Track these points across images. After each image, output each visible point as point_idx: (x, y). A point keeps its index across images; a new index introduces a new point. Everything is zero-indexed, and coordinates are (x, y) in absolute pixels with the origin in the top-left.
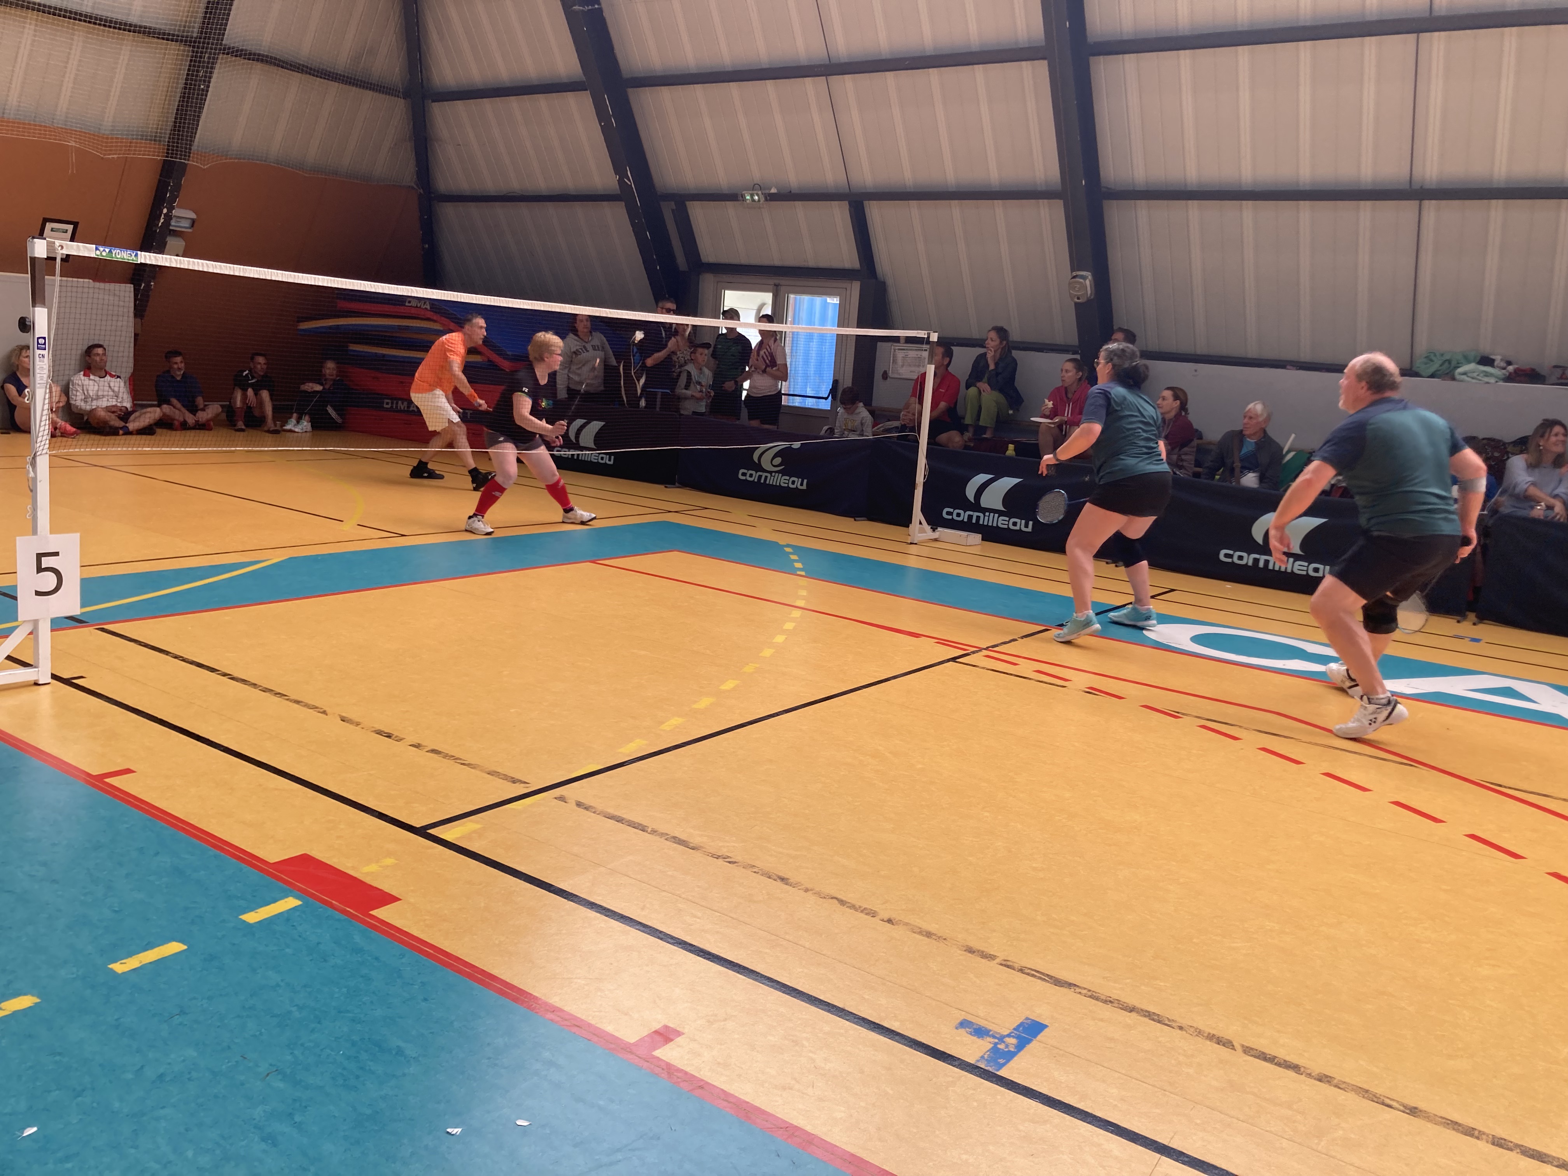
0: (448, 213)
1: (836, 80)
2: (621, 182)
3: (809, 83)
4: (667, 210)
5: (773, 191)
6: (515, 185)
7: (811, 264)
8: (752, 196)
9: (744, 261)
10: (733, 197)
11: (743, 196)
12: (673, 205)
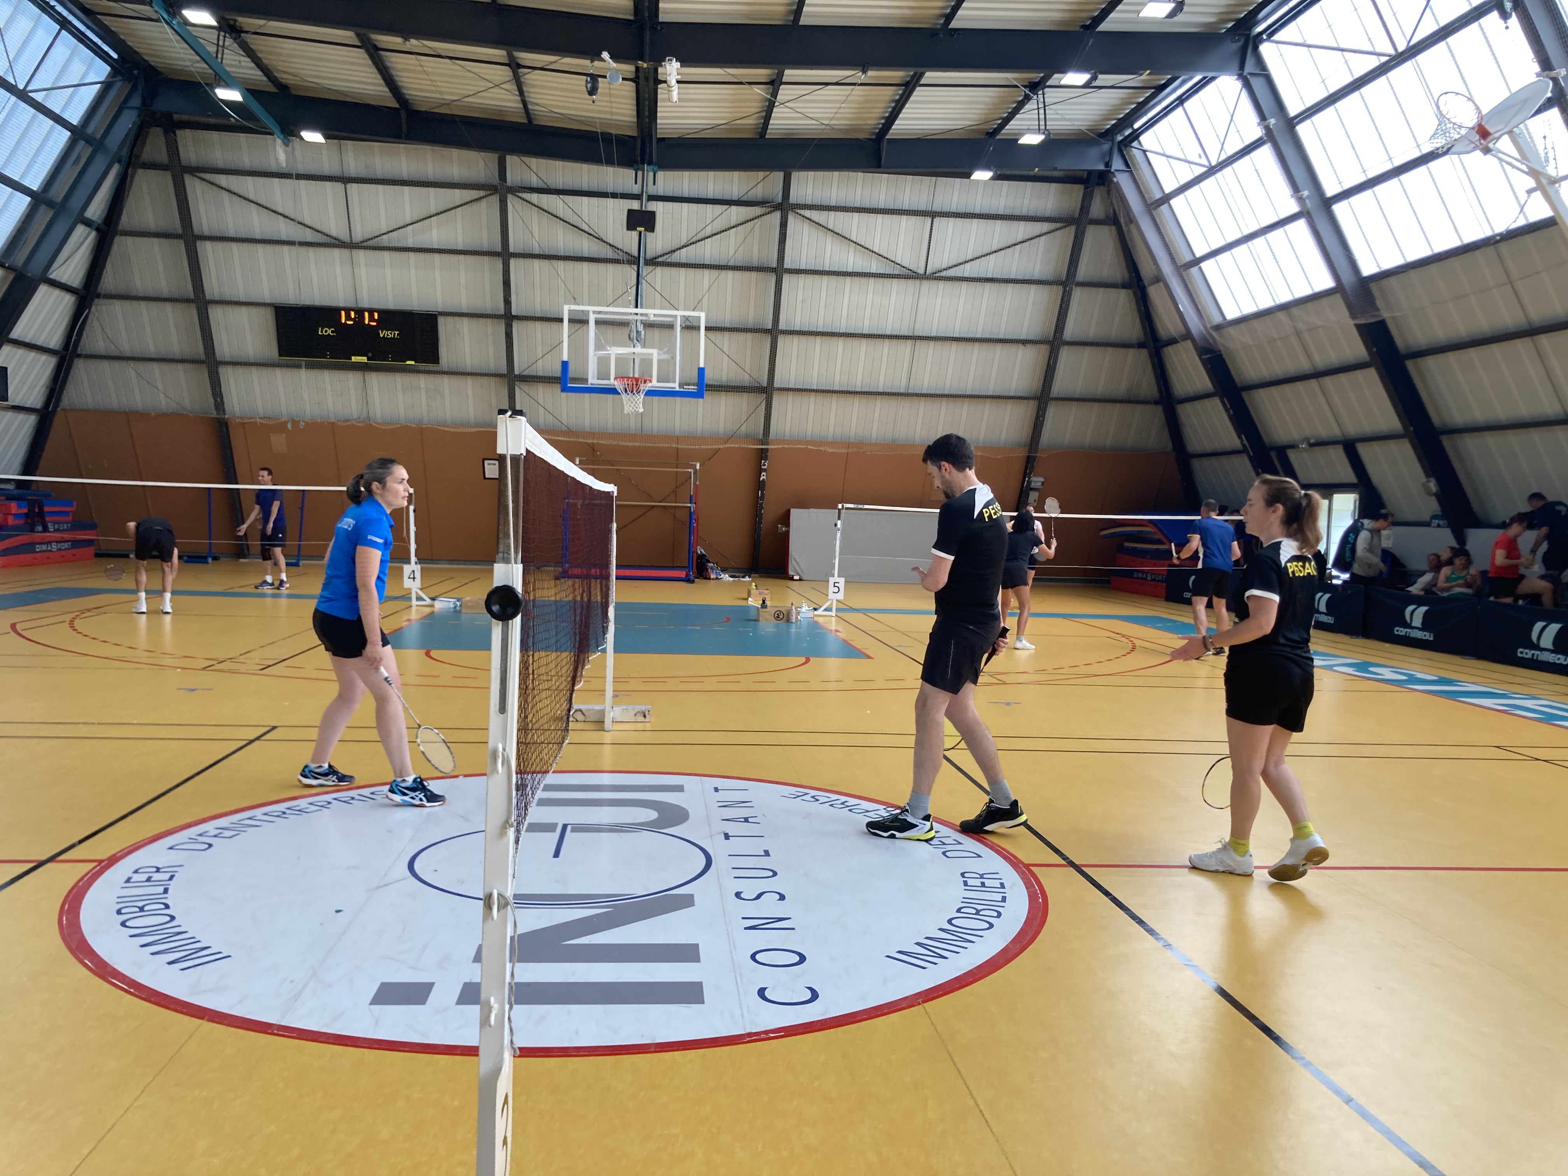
0: (1196, 464)
1: (1322, 380)
2: (1244, 444)
4: (1274, 454)
5: (1312, 441)
8: (1304, 445)
9: (1315, 481)
11: (1298, 447)
12: (1276, 453)
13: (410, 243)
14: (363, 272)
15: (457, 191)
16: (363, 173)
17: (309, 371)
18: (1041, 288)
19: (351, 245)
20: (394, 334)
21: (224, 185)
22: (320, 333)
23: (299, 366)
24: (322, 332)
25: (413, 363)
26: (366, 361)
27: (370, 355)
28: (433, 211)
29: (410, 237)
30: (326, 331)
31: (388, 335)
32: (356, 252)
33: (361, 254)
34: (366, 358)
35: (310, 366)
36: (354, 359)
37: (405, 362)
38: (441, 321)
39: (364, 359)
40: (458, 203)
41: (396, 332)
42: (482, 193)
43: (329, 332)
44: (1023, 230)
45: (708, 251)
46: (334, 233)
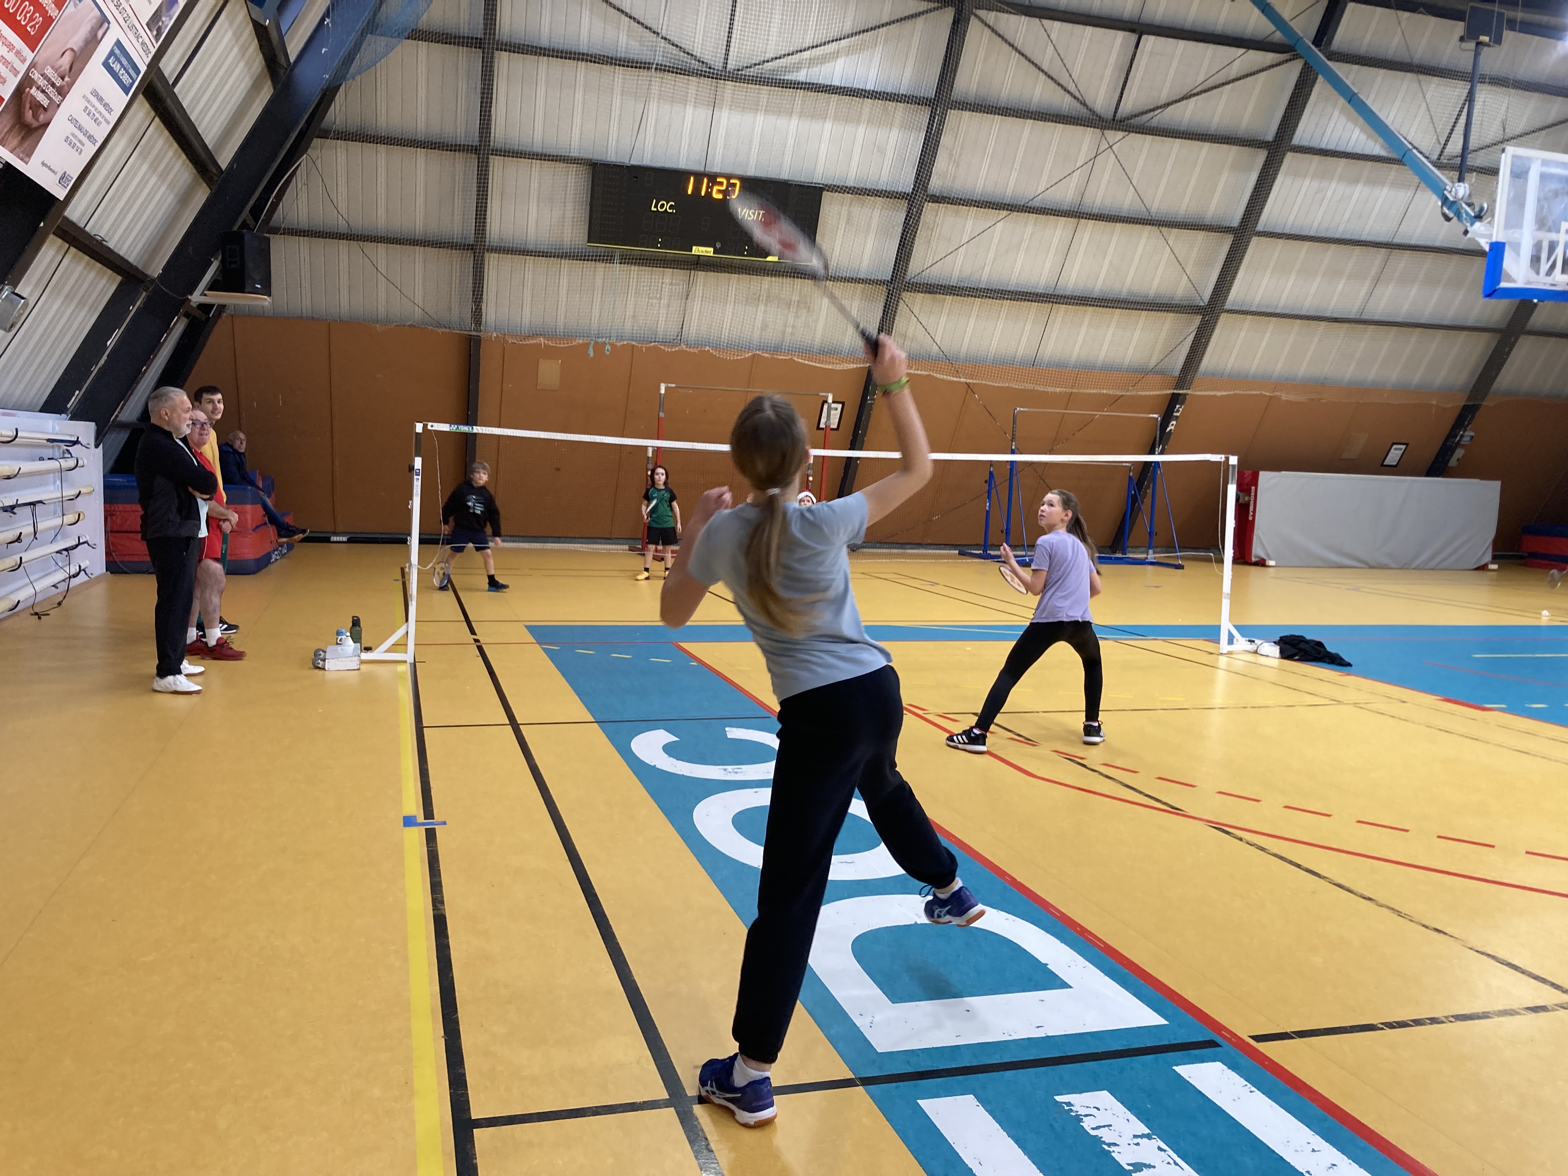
13: (802, 78)
14: (725, 118)
17: (625, 267)
19: (724, 74)
22: (653, 209)
23: (608, 258)
24: (656, 206)
25: (776, 259)
26: (712, 254)
27: (718, 245)
28: (848, 30)
29: (804, 69)
30: (662, 206)
31: (749, 215)
32: (722, 86)
33: (729, 90)
34: (712, 249)
35: (626, 259)
36: (697, 250)
37: (766, 258)
38: (827, 199)
39: (708, 251)
40: (885, 19)
42: (922, 6)
43: (667, 207)
46: (697, 53)
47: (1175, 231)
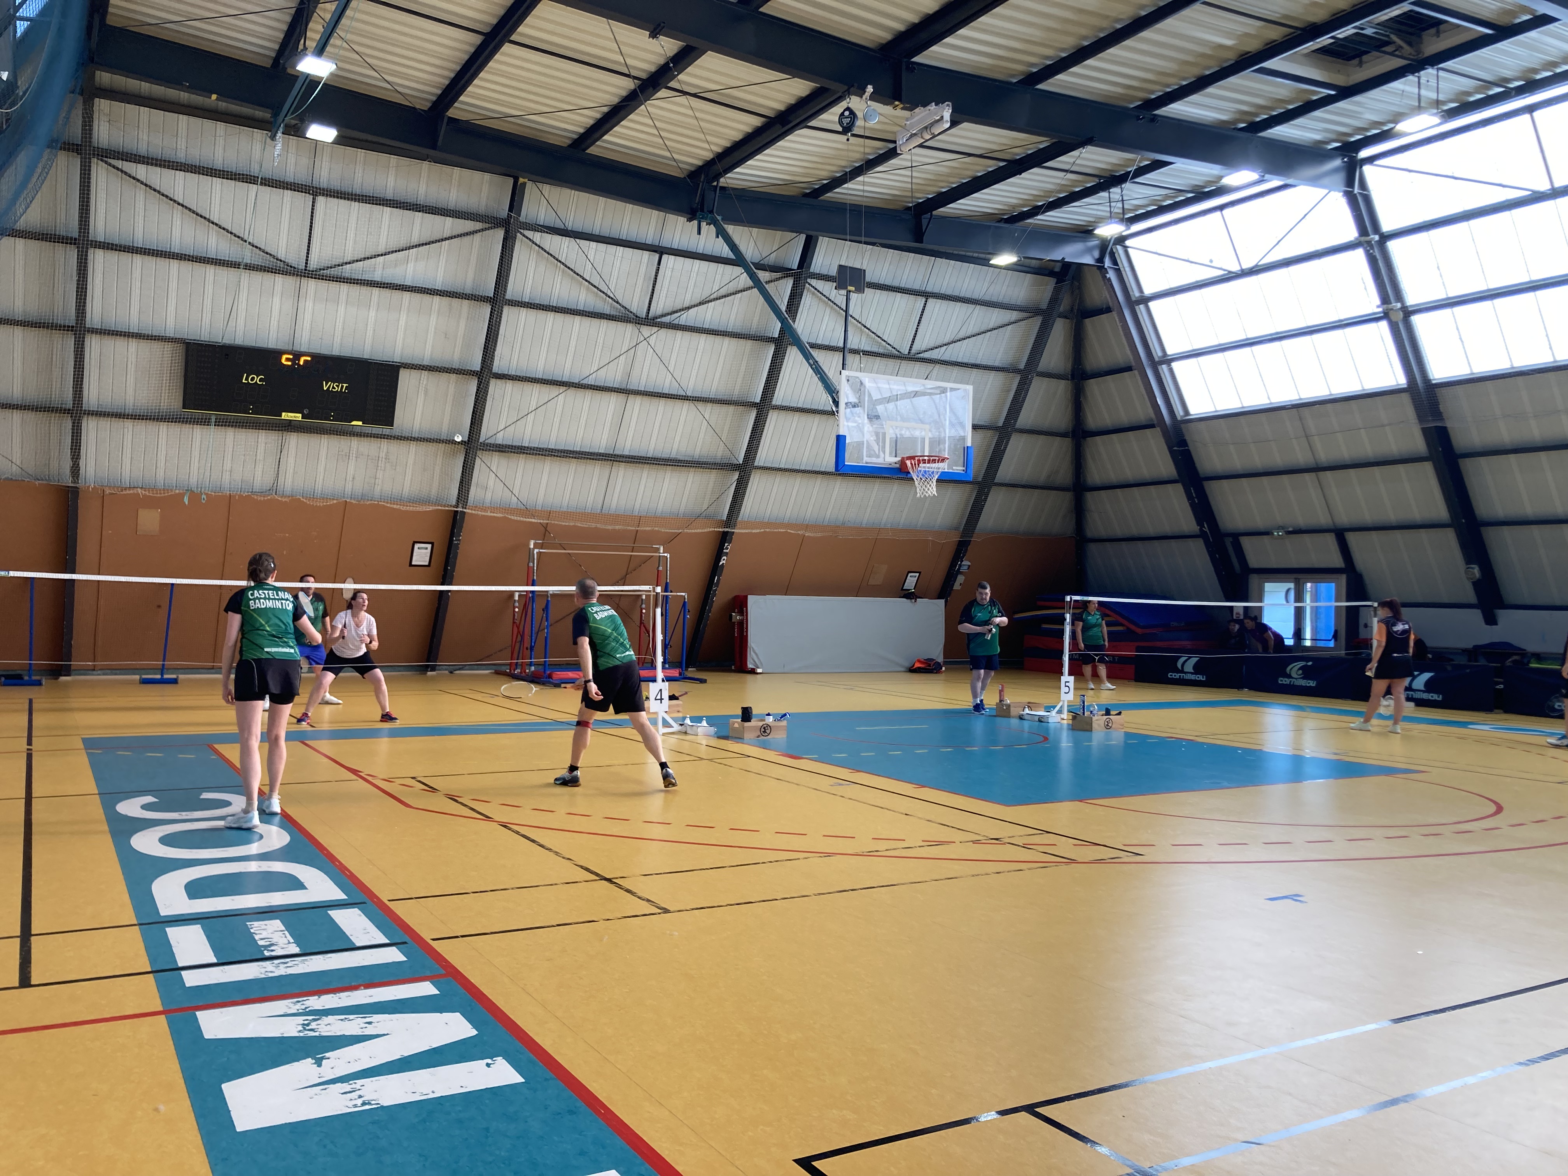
1: (1321, 474)
2: (1201, 530)
3: (1307, 476)
4: (1228, 541)
5: (1290, 529)
6: (1135, 531)
7: (1316, 566)
8: (1278, 533)
9: (1275, 566)
10: (1267, 533)
11: (1273, 534)
12: (1231, 539)
13: (377, 277)
14: (308, 306)
15: (449, 220)
16: (336, 185)
17: (220, 429)
18: (1000, 374)
19: (306, 273)
20: (342, 387)
21: (141, 177)
22: (244, 381)
23: (204, 422)
24: (247, 379)
25: (360, 423)
26: (300, 419)
27: (307, 412)
28: (415, 240)
29: (379, 270)
30: (253, 379)
31: (333, 388)
32: (304, 281)
33: (311, 285)
34: (300, 415)
35: (220, 423)
36: (285, 416)
37: (350, 422)
38: (403, 374)
39: (298, 417)
40: (450, 234)
41: (345, 385)
42: (478, 225)
43: (257, 380)
44: (996, 316)
45: (708, 315)
46: (282, 255)
47: (710, 405)
